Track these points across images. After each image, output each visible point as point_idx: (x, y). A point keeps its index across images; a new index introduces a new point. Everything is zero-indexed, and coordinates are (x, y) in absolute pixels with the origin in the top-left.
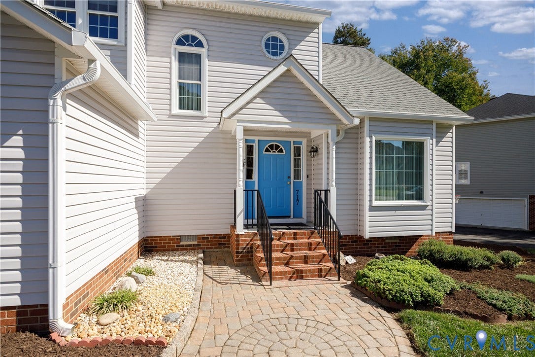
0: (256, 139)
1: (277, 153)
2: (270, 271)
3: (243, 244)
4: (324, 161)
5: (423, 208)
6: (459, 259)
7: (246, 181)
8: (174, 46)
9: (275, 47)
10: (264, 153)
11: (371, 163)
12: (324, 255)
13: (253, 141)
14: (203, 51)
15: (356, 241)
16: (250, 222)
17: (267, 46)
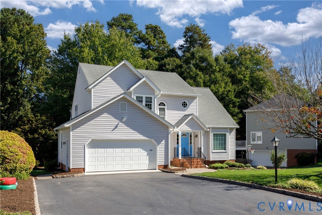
1: (185, 136)
4: (199, 139)
5: (226, 152)
7: (177, 145)
8: (158, 106)
9: (185, 105)
10: (182, 136)
11: (212, 140)
12: (201, 163)
14: (166, 107)
17: (183, 104)
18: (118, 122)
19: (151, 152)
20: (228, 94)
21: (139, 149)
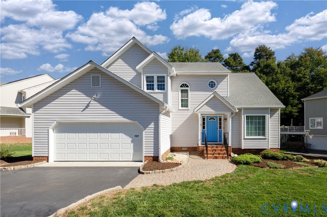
0: (206, 116)
1: (213, 120)
2: (207, 156)
3: (200, 149)
5: (265, 139)
6: (274, 156)
7: (203, 130)
8: (180, 88)
9: (212, 85)
10: (209, 120)
12: (225, 153)
13: (205, 117)
14: (188, 89)
15: (240, 150)
16: (203, 143)
17: (209, 85)
18: (90, 100)
19: (136, 138)
20: (288, 89)
21: (121, 134)
